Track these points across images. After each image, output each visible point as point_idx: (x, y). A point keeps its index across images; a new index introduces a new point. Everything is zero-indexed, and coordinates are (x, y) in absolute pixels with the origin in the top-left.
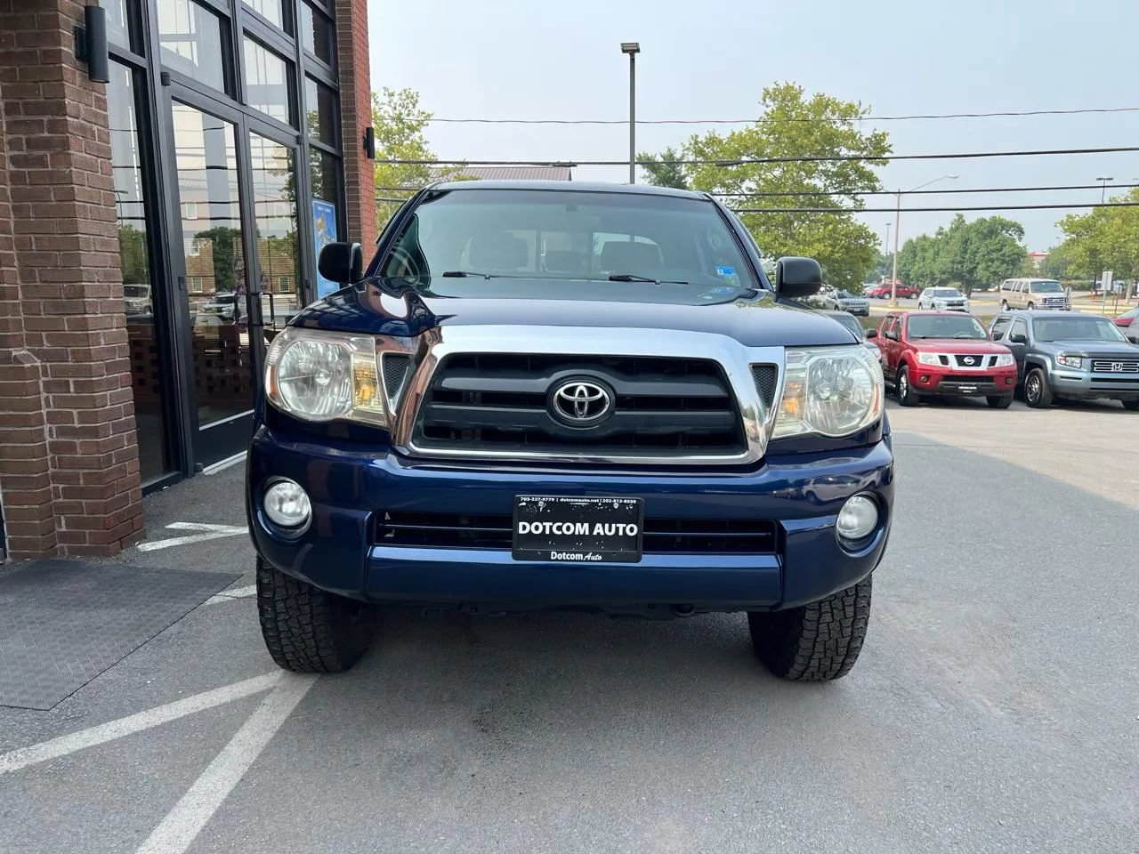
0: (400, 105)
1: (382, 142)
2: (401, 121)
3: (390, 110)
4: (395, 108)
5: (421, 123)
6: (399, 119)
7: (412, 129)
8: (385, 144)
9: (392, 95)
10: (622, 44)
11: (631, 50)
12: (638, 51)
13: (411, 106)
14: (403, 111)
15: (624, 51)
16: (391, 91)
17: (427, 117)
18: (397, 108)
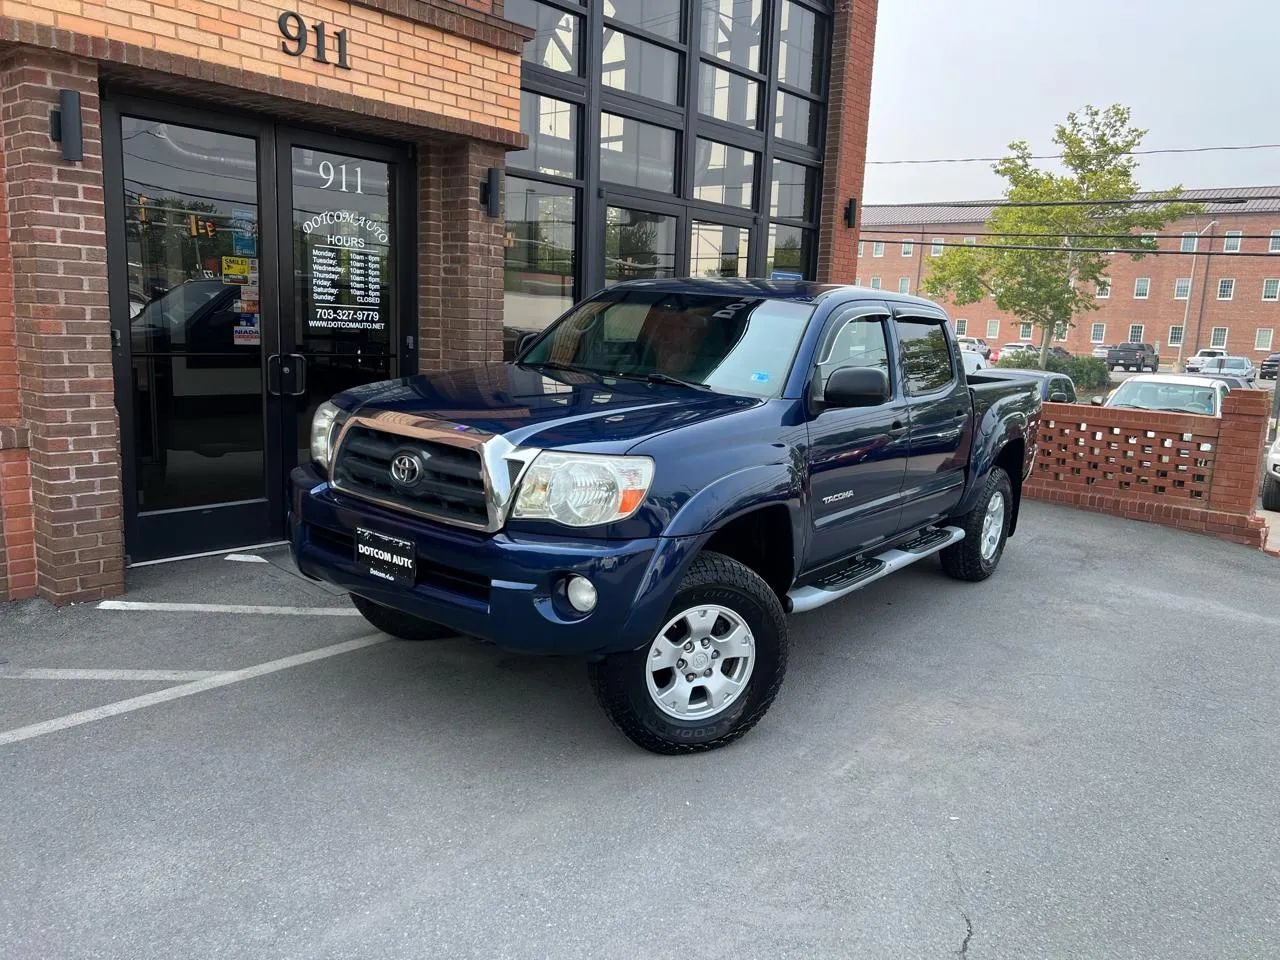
0: (1105, 124)
1: (1076, 169)
2: (1105, 144)
3: (1090, 131)
4: (1098, 129)
5: (1130, 144)
6: (1102, 141)
7: (1117, 151)
8: (1079, 171)
9: (1096, 113)
13: (1119, 124)
14: (1107, 132)
16: (1094, 109)
17: (1140, 135)
18: (1101, 128)
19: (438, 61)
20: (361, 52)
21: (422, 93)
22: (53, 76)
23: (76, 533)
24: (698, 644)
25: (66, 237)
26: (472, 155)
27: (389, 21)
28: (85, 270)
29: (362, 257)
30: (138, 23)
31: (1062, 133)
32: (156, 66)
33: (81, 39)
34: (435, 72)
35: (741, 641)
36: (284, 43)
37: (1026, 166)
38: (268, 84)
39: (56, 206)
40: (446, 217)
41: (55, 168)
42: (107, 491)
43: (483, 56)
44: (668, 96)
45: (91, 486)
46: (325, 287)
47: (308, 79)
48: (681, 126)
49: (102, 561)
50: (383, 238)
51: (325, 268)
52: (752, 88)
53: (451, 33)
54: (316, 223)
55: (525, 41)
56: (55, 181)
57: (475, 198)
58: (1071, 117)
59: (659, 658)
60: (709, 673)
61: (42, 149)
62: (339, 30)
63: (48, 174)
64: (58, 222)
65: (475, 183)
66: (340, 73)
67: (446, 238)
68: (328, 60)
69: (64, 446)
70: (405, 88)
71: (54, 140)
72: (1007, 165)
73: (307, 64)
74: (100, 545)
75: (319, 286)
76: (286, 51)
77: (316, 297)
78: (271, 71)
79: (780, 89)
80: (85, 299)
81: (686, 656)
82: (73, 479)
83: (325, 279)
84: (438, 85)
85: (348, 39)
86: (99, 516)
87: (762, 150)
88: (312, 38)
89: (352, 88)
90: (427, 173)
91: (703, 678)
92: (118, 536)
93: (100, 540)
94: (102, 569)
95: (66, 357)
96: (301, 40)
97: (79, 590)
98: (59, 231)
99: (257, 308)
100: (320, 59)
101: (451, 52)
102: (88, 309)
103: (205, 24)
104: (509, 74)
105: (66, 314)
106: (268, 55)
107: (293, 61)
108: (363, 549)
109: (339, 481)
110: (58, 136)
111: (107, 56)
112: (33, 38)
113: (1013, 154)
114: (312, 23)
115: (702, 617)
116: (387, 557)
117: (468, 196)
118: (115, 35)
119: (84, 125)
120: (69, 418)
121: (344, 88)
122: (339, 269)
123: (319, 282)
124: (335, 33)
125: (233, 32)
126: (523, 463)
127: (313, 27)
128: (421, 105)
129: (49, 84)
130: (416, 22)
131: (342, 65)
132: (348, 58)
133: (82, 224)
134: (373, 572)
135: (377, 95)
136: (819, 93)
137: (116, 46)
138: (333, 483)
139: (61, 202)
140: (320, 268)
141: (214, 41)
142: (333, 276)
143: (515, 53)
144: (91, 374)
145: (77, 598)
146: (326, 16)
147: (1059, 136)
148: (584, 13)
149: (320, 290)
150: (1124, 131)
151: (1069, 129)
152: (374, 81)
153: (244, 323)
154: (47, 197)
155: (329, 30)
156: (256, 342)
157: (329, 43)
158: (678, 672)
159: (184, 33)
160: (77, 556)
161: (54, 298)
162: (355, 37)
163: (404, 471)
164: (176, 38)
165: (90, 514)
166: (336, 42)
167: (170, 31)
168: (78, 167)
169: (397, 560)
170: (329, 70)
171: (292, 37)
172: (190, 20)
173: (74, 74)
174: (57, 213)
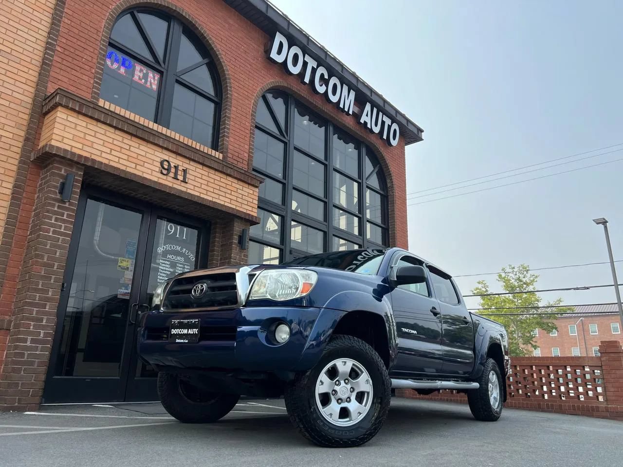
0: (519, 272)
2: (521, 281)
3: (513, 276)
4: (516, 275)
5: (533, 281)
6: (519, 279)
7: (527, 284)
9: (514, 268)
10: (594, 220)
11: (604, 223)
12: (606, 222)
13: (525, 272)
14: (521, 276)
15: (598, 223)
16: (513, 266)
17: (537, 277)
18: (517, 274)
19: (224, 185)
20: (193, 178)
21: (217, 196)
22: (65, 169)
23: (22, 372)
24: (342, 382)
26: (236, 224)
27: (205, 168)
28: (60, 247)
29: (182, 266)
30: (104, 155)
31: (500, 276)
32: (108, 170)
33: (80, 156)
34: (222, 189)
35: (365, 383)
36: (161, 170)
37: (487, 291)
38: (152, 183)
39: (53, 219)
40: (222, 251)
41: (57, 204)
42: (43, 353)
43: (243, 186)
44: (320, 217)
45: (36, 349)
46: (163, 277)
47: (170, 185)
48: (326, 230)
49: (31, 390)
50: (193, 259)
51: (164, 268)
52: (356, 220)
54: (164, 249)
55: (260, 183)
56: (56, 209)
57: (236, 241)
58: (503, 269)
59: (322, 386)
60: (348, 400)
61: (53, 196)
63: (54, 206)
64: (52, 225)
65: (236, 235)
66: (183, 184)
67: (221, 259)
68: (179, 179)
69: (29, 326)
70: (209, 193)
71: (59, 193)
72: (478, 290)
73: (170, 179)
74: (33, 381)
75: (161, 276)
76: (162, 173)
77: (159, 280)
78: (155, 179)
79: (368, 221)
80: (55, 260)
81: (337, 388)
82: (28, 344)
83: (164, 273)
84: (223, 194)
85: (188, 172)
86: (36, 365)
87: (362, 244)
88: (173, 170)
89: (187, 190)
90: (215, 233)
91: (346, 403)
92: (43, 377)
93: (33, 378)
94: (30, 394)
95: (41, 284)
96: (168, 170)
97: (16, 404)
98: (52, 229)
99: (131, 282)
100: (176, 178)
101: (230, 183)
102: (56, 264)
103: (130, 159)
104: (253, 194)
105: (45, 265)
106: (154, 173)
107: (165, 177)
108: (174, 331)
109: (165, 308)
110: (61, 192)
111: (89, 164)
112: (61, 153)
113: (480, 286)
114: (174, 164)
115: (344, 365)
116: (185, 331)
117: (233, 240)
118: (94, 157)
119: (73, 189)
120: (34, 313)
121: (184, 189)
122: (171, 270)
123: (161, 274)
124: (183, 169)
125: (142, 163)
126: (255, 274)
127: (174, 166)
128: (215, 200)
129: (63, 172)
130: (216, 170)
131: (184, 181)
132: (187, 179)
133: (63, 228)
134: (178, 341)
135: (197, 194)
136: (385, 225)
137: (94, 161)
138: (162, 309)
139: (56, 218)
140: (162, 268)
141: (133, 166)
142: (168, 273)
143: (257, 187)
144: (50, 293)
145: (14, 409)
146: (180, 163)
147: (499, 278)
148: (285, 182)
149: (161, 278)
150: (528, 275)
151: (503, 275)
152: (196, 189)
153: (124, 288)
154: (51, 215)
155: (180, 168)
156: (127, 297)
157: (179, 173)
158: (332, 397)
159: (121, 161)
160: (20, 385)
161: (42, 257)
162: (191, 172)
163: (198, 291)
164: (118, 162)
165: (32, 363)
166: (183, 173)
167: (117, 159)
168: (67, 205)
169: (190, 332)
170: (179, 182)
171: (165, 168)
172: (125, 157)
173: (74, 170)
174: (53, 222)
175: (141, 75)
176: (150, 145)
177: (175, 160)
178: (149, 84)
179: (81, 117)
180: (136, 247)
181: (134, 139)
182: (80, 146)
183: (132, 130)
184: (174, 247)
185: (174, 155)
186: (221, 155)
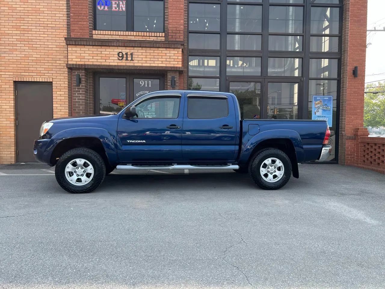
19: (157, 54)
20: (137, 56)
21: (153, 62)
22: (77, 72)
25: (78, 99)
26: (168, 74)
28: (81, 105)
30: (90, 60)
33: (79, 65)
34: (155, 57)
36: (119, 58)
39: (77, 94)
41: (77, 87)
43: (170, 51)
47: (124, 64)
48: (261, 56)
53: (159, 47)
54: (139, 94)
56: (77, 90)
57: (169, 84)
62: (131, 53)
64: (77, 97)
65: (169, 80)
66: (131, 62)
68: (128, 59)
70: (148, 62)
73: (124, 61)
76: (119, 60)
78: (116, 64)
79: (312, 36)
80: (81, 110)
84: (157, 60)
85: (133, 54)
88: (125, 56)
89: (134, 64)
96: (122, 57)
98: (77, 98)
101: (161, 52)
103: (103, 58)
104: (178, 53)
106: (115, 61)
107: (121, 61)
118: (86, 63)
119: (82, 80)
121: (132, 64)
125: (108, 58)
127: (125, 54)
128: (152, 65)
129: (76, 74)
131: (132, 60)
132: (133, 58)
133: (81, 97)
135: (140, 65)
137: (85, 65)
141: (104, 61)
143: (180, 48)
146: (128, 51)
152: (140, 62)
155: (129, 53)
157: (129, 56)
159: (98, 60)
162: (135, 54)
164: (97, 62)
166: (131, 56)
167: (96, 60)
168: (81, 87)
170: (129, 61)
171: (121, 56)
172: (100, 58)
173: (81, 71)
174: (77, 95)
175: (116, 6)
176: (111, 48)
177: (124, 51)
178: (121, 9)
179: (77, 46)
180: (125, 96)
181: (103, 47)
182: (79, 60)
183: (100, 43)
184: (145, 92)
185: (124, 48)
186: (163, 34)
